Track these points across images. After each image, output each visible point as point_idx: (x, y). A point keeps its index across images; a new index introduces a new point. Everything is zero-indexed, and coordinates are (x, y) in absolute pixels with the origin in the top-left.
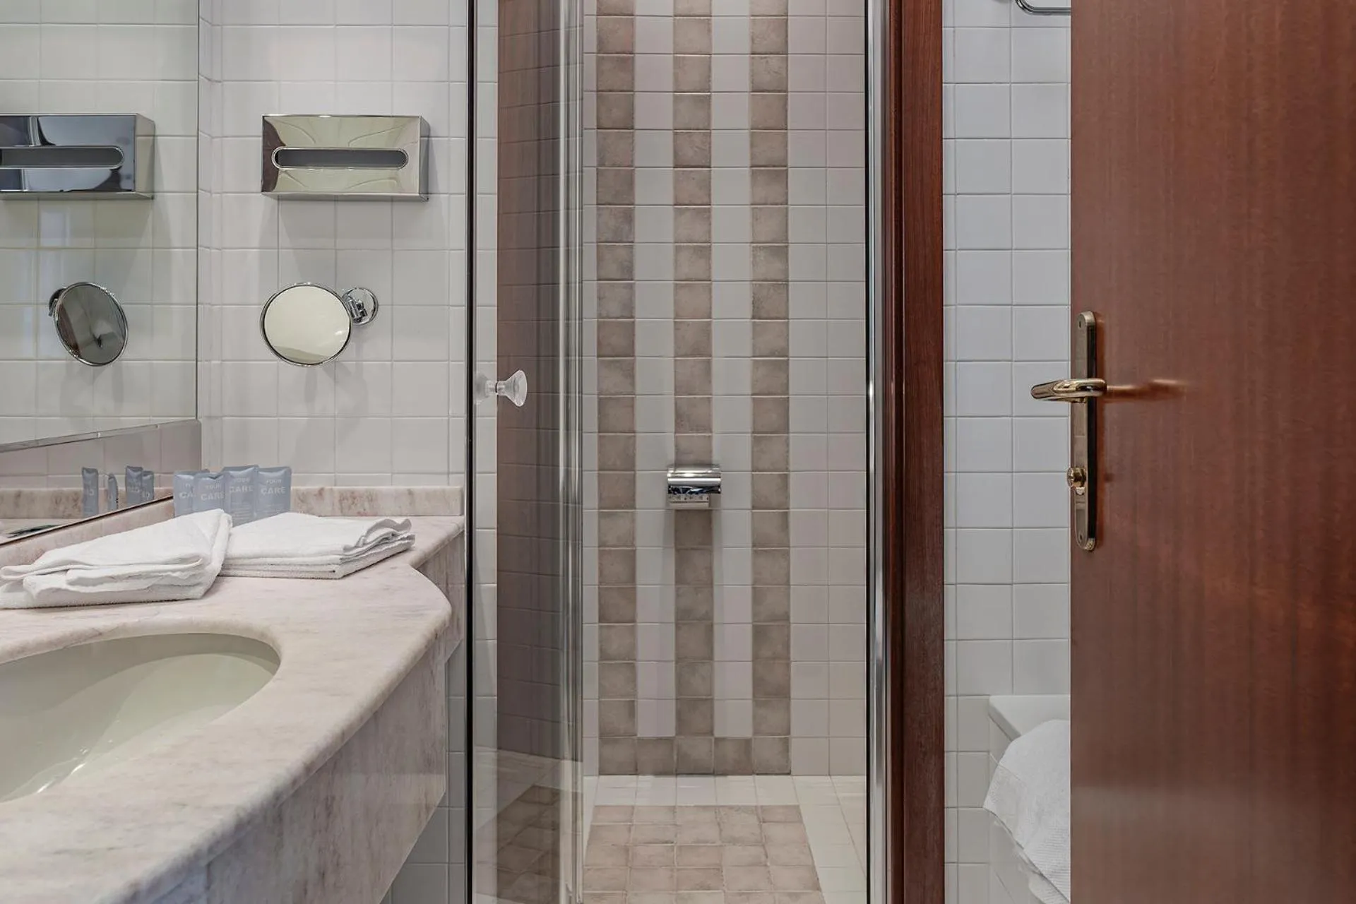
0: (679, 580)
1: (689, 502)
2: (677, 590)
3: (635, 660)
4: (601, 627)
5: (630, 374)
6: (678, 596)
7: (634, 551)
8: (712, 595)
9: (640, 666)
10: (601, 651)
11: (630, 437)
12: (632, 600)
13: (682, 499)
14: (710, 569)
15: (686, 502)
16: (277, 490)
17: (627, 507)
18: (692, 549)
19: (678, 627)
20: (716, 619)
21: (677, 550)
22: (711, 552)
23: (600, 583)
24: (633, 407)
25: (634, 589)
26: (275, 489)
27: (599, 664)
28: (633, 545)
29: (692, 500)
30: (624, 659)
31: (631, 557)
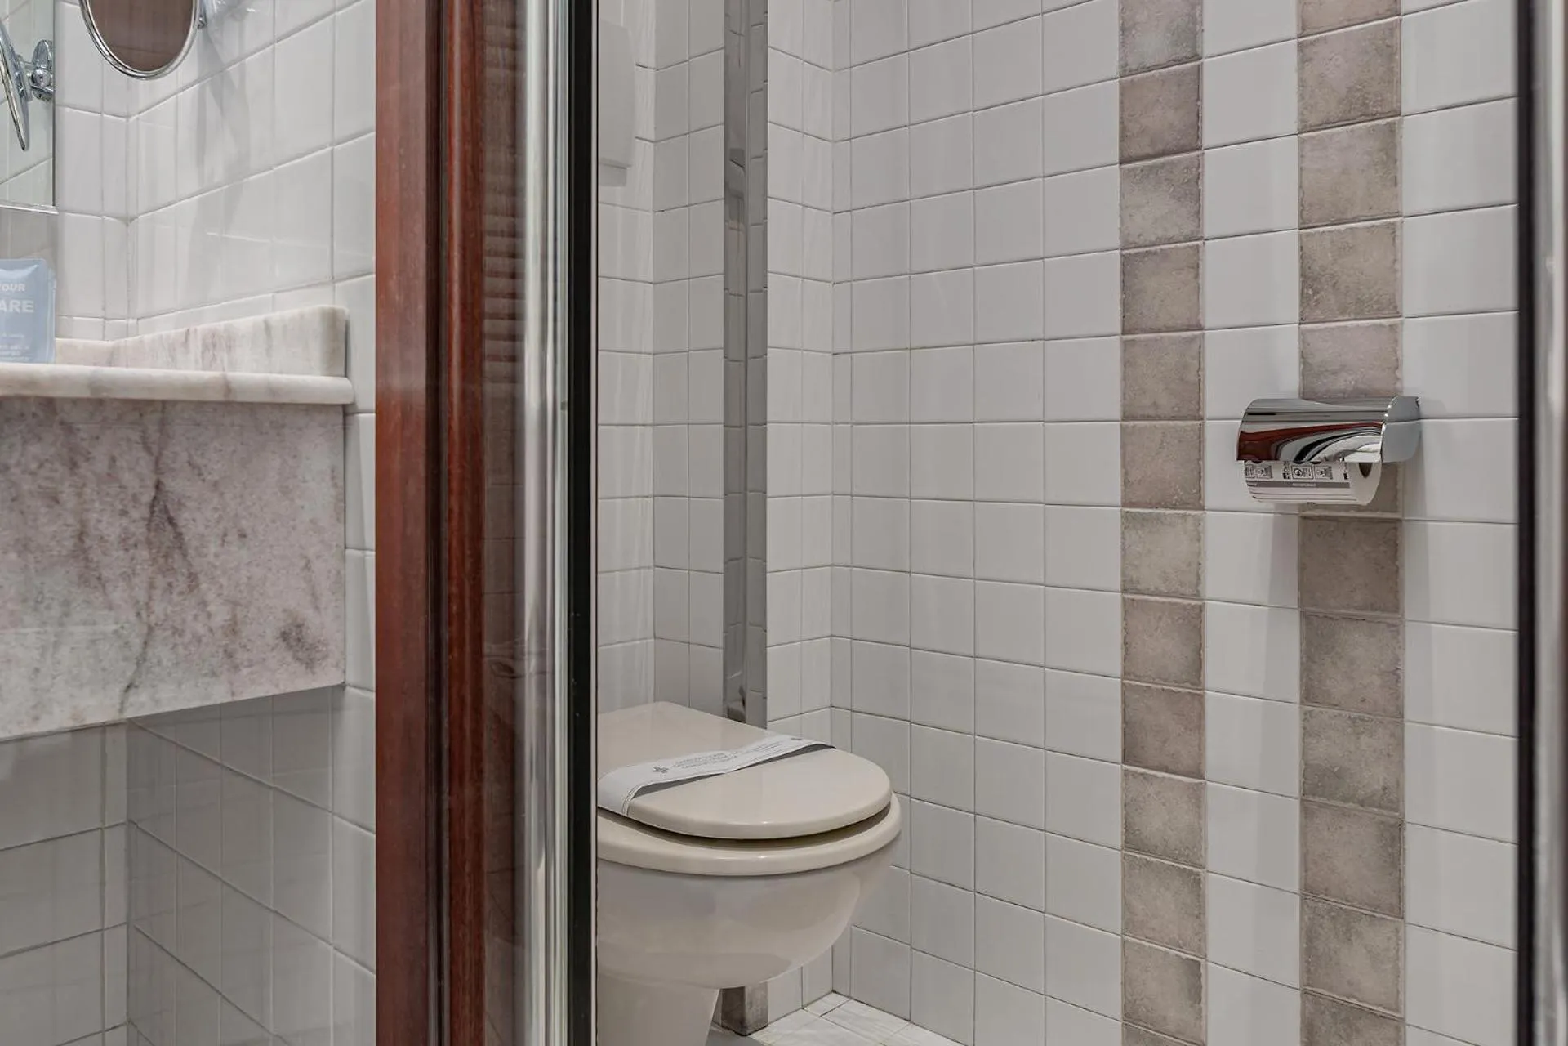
0: (1310, 694)
1: (1299, 485)
2: (1307, 717)
3: (1202, 867)
4: (1126, 773)
5: (1191, 191)
6: (1307, 733)
7: (1201, 609)
8: (1400, 743)
9: (1213, 885)
10: (1127, 827)
11: (1192, 340)
12: (1196, 723)
13: (1277, 476)
14: (1394, 675)
15: (1290, 485)
16: (14, 306)
17: (1184, 505)
18: (1350, 619)
19: (1307, 811)
20: (1412, 812)
21: (1304, 616)
22: (1396, 629)
23: (1126, 674)
24: (1196, 267)
25: (1200, 699)
26: (12, 302)
27: (1124, 857)
28: (1197, 595)
29: (1302, 478)
30: (1177, 860)
31: (1193, 623)
